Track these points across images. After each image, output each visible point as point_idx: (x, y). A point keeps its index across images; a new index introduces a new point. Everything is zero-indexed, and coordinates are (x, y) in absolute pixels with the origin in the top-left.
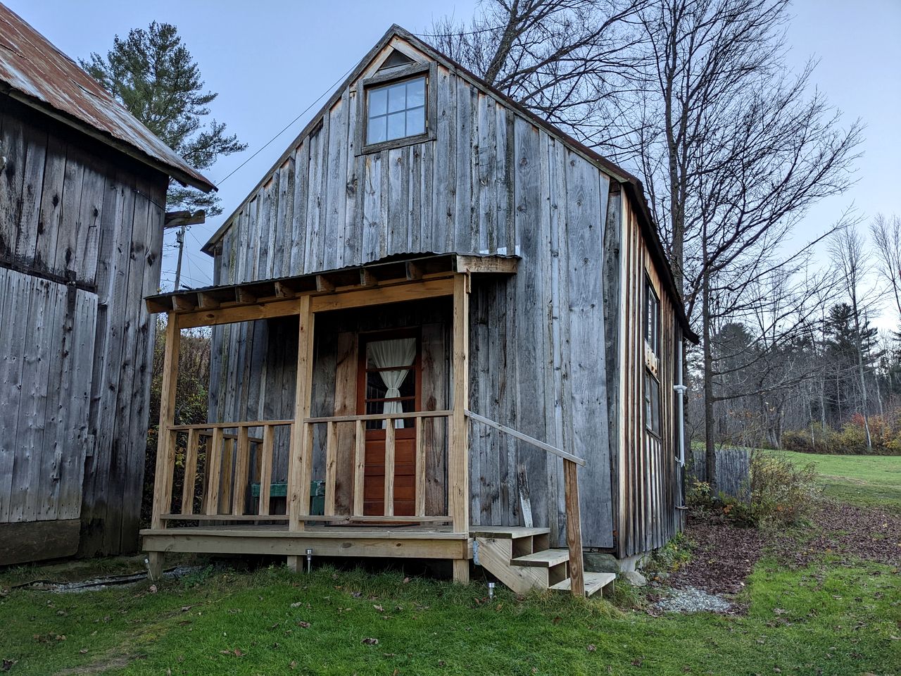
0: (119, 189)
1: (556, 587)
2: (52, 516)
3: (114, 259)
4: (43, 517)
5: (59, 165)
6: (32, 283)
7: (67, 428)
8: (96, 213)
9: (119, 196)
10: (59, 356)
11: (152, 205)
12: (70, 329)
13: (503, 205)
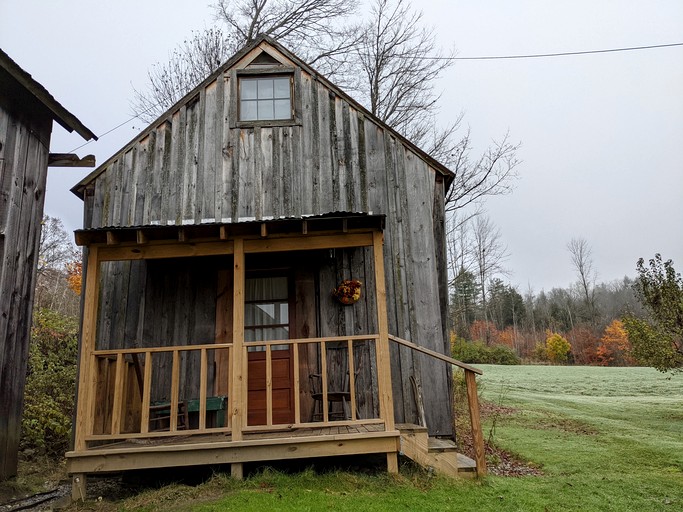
0: (18, 127)
3: (12, 192)
8: (1, 147)
9: (18, 133)
11: (41, 145)
13: (358, 181)
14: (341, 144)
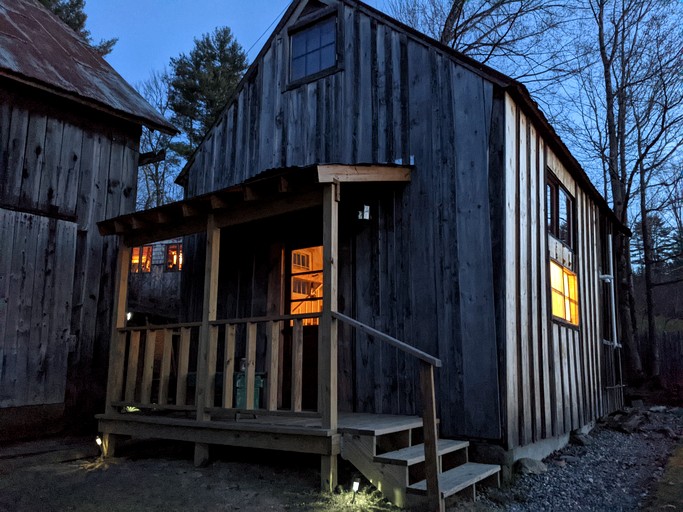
0: (96, 138)
1: (414, 486)
2: (38, 401)
3: (93, 194)
4: (30, 403)
5: (41, 123)
6: (17, 217)
7: (50, 331)
8: (75, 158)
9: (96, 143)
10: (43, 273)
11: (127, 149)
12: (52, 252)
13: (399, 121)
14: (382, 79)
